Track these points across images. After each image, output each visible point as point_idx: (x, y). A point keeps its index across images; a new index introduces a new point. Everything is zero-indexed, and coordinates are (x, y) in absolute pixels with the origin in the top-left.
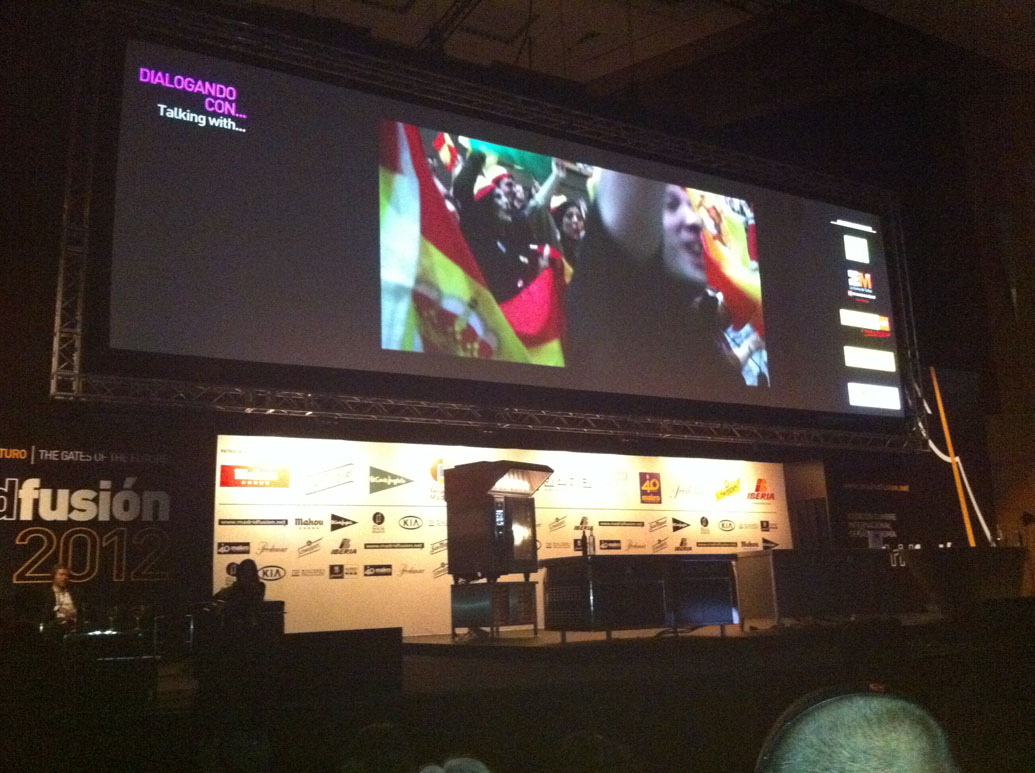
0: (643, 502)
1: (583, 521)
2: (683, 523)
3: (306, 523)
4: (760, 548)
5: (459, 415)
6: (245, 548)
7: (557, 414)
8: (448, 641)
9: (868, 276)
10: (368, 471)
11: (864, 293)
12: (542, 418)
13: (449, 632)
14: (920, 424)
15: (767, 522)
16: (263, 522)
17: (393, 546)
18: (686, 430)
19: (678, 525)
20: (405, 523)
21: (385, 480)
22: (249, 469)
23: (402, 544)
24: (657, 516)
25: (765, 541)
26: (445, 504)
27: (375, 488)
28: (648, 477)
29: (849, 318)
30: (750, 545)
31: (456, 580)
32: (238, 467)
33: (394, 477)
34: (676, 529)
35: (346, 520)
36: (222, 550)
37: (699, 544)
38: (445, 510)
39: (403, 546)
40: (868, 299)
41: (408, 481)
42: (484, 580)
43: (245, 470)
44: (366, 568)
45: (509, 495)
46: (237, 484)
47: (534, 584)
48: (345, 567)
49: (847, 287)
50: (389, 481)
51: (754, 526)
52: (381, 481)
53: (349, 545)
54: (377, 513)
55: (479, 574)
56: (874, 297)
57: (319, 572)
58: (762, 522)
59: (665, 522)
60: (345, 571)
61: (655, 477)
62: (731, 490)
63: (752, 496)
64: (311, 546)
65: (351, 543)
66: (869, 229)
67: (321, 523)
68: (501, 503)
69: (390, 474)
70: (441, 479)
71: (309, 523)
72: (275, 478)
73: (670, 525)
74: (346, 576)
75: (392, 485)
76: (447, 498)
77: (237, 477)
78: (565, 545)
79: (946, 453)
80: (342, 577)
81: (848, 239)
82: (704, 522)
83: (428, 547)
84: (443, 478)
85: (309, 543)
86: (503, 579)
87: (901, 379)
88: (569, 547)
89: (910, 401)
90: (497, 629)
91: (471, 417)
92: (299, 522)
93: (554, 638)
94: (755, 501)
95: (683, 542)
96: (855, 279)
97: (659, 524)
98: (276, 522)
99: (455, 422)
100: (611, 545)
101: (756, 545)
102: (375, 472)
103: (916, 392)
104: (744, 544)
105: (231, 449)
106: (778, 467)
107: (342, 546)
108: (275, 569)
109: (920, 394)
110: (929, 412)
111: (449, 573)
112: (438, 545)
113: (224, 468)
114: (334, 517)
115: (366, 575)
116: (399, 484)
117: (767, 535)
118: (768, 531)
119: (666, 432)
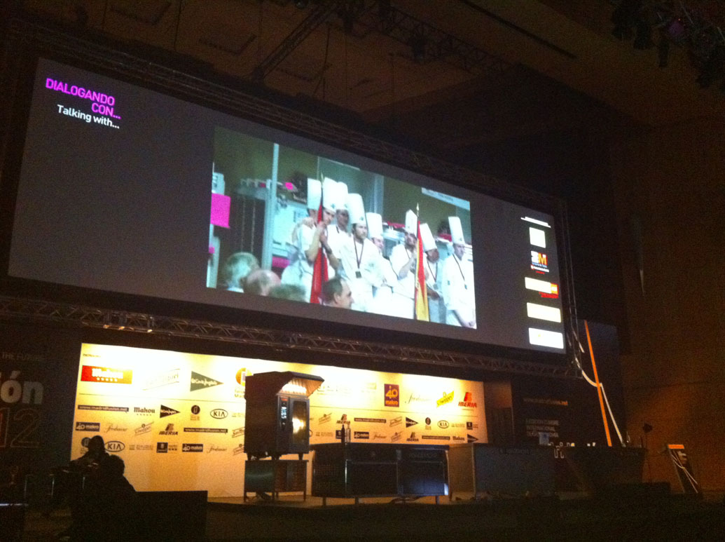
0: (386, 405)
1: (344, 417)
2: (413, 421)
3: (142, 411)
4: (465, 441)
5: (261, 337)
6: (97, 427)
7: (329, 339)
8: (241, 502)
9: (544, 256)
10: (190, 375)
11: (542, 267)
12: (318, 342)
13: (242, 495)
14: (576, 359)
15: (471, 423)
16: (111, 409)
17: (205, 430)
18: (418, 356)
19: (410, 423)
20: (215, 414)
21: (202, 382)
22: (103, 369)
23: (211, 429)
24: (396, 415)
25: (469, 436)
26: (245, 401)
27: (194, 387)
28: (390, 387)
29: (531, 284)
30: (459, 439)
31: (249, 457)
32: (95, 367)
33: (209, 380)
34: (408, 425)
35: (171, 410)
36: (79, 427)
37: (424, 437)
38: (245, 405)
39: (212, 430)
40: (544, 272)
41: (219, 383)
42: (269, 458)
43: (100, 370)
44: (184, 445)
45: (291, 396)
46: (94, 379)
47: (305, 462)
48: (169, 444)
49: (530, 263)
50: (205, 383)
51: (462, 425)
52: (199, 382)
53: (172, 429)
54: (195, 406)
55: (267, 454)
56: (548, 271)
57: (149, 447)
58: (468, 423)
59: (401, 420)
60: (168, 447)
61: (396, 387)
62: (447, 399)
63: (461, 404)
64: (144, 428)
65: (174, 427)
66: (546, 224)
67: (153, 411)
68: (286, 402)
69: (205, 377)
70: (243, 382)
71: (144, 410)
72: (121, 377)
73: (404, 422)
74: (168, 451)
75: (207, 386)
76: (246, 397)
77: (94, 375)
78: (329, 434)
79: (593, 380)
80: (166, 452)
81: (532, 230)
82: (428, 421)
83: (230, 432)
84: (244, 382)
85: (143, 425)
86: (283, 457)
87: (565, 327)
88: (332, 435)
89: (570, 344)
90: (277, 493)
91: (268, 339)
92: (137, 409)
93: (318, 502)
94: (464, 407)
95: (413, 435)
96: (536, 257)
97: (397, 421)
98: (120, 409)
99: (255, 342)
100: (362, 435)
101: (463, 439)
102: (195, 375)
103: (574, 338)
104: (454, 438)
105: (91, 354)
106: (479, 385)
107: (167, 429)
108: (117, 444)
109: (576, 338)
110: (583, 351)
111: (245, 452)
112: (238, 431)
113: (85, 367)
114: (163, 408)
115: (183, 451)
116: (212, 385)
117: (471, 433)
118: (472, 429)
119: (404, 356)
